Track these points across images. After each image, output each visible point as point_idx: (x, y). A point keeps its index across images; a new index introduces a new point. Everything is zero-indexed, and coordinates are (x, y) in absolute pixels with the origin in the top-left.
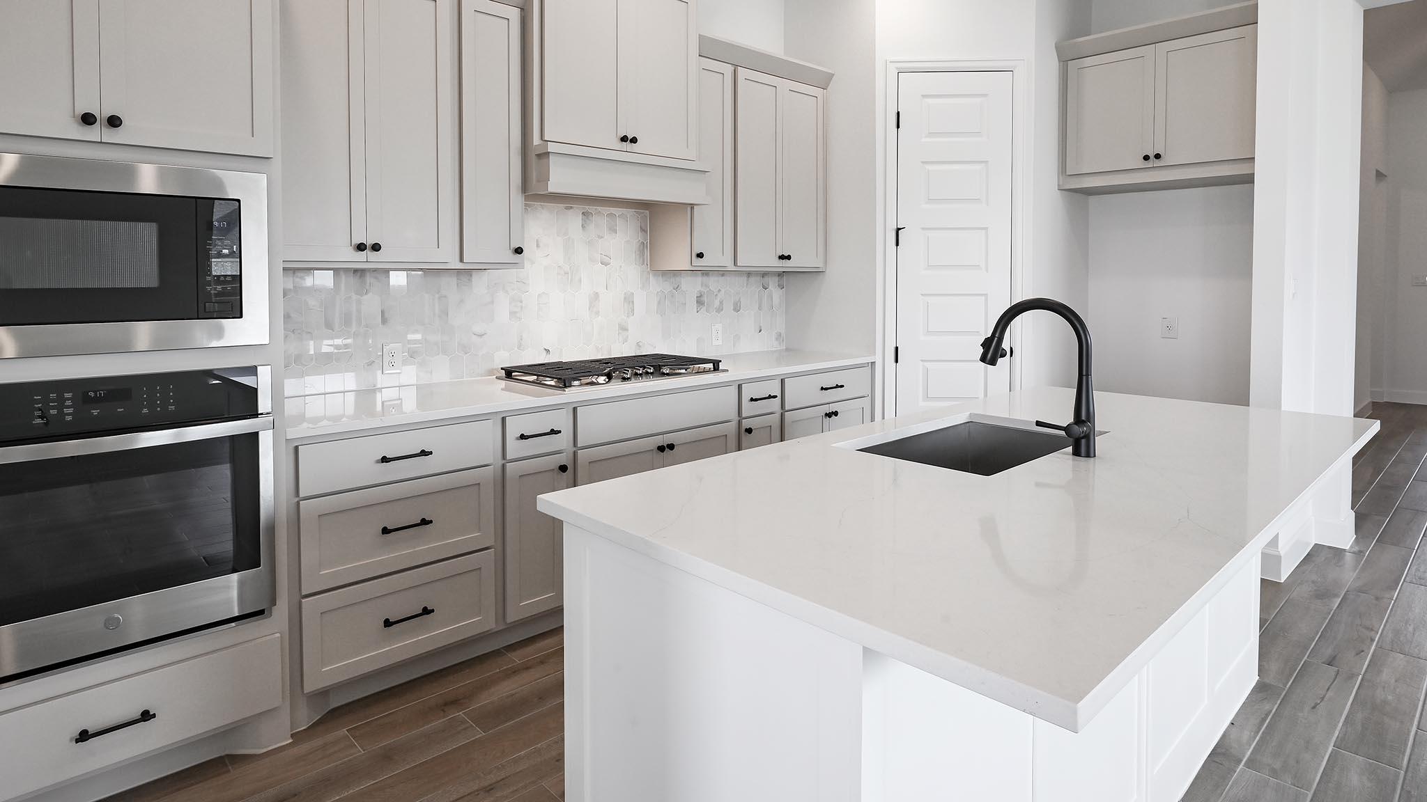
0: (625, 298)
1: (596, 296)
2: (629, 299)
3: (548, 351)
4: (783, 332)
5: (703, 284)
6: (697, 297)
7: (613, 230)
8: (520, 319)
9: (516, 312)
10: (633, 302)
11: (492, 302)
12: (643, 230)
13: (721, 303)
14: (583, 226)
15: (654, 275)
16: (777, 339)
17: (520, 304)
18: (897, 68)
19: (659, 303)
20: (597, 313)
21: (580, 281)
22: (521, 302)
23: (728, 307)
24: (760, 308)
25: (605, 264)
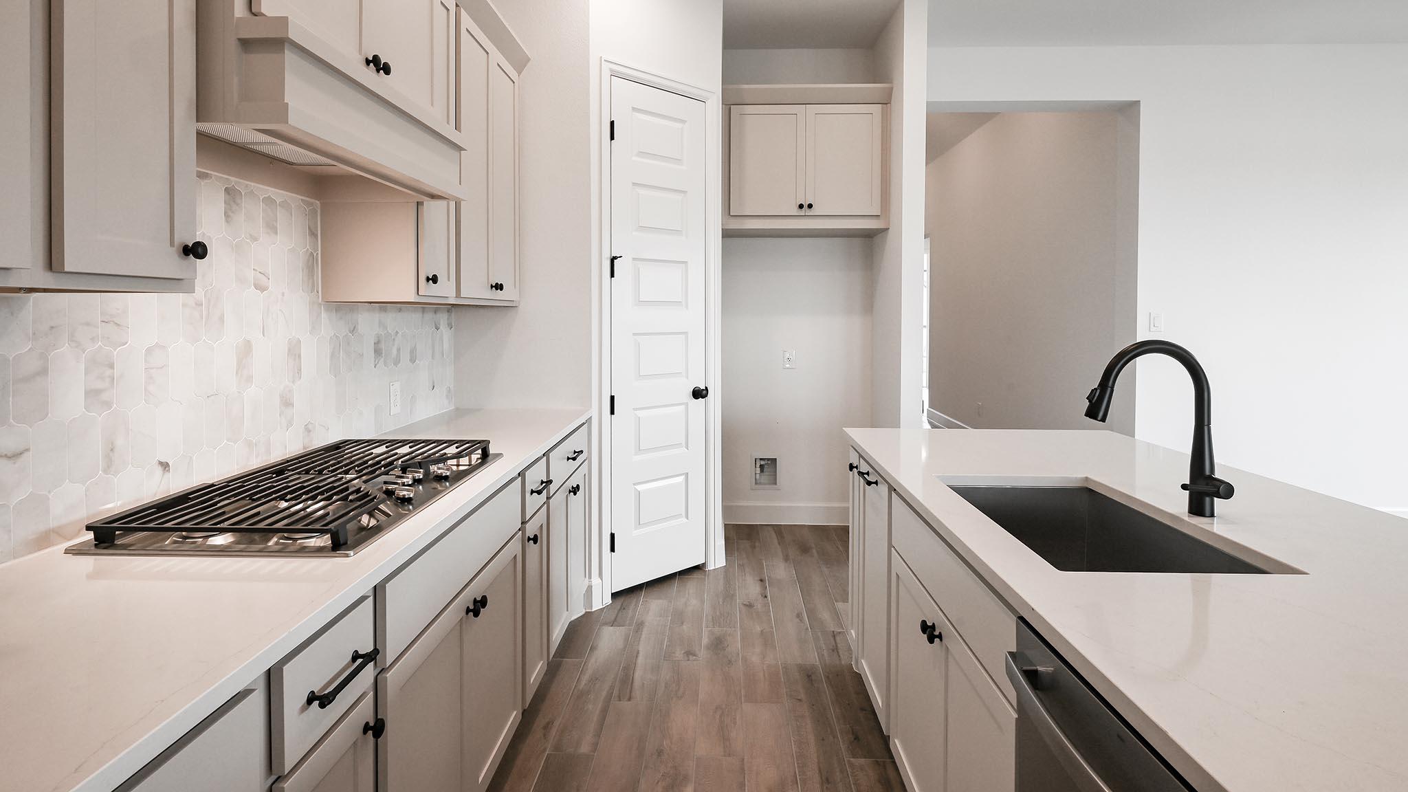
0: (289, 350)
1: (246, 350)
2: (294, 351)
3: (165, 466)
4: (452, 387)
5: (382, 325)
6: (375, 343)
7: (272, 228)
8: (108, 404)
9: (98, 392)
10: (300, 356)
11: (44, 372)
12: (313, 234)
13: (399, 350)
14: (227, 215)
15: (327, 310)
16: (447, 397)
17: (108, 372)
18: (611, 70)
19: (332, 355)
20: (249, 379)
21: (222, 319)
22: (112, 366)
23: (405, 357)
24: (433, 358)
25: (260, 288)
